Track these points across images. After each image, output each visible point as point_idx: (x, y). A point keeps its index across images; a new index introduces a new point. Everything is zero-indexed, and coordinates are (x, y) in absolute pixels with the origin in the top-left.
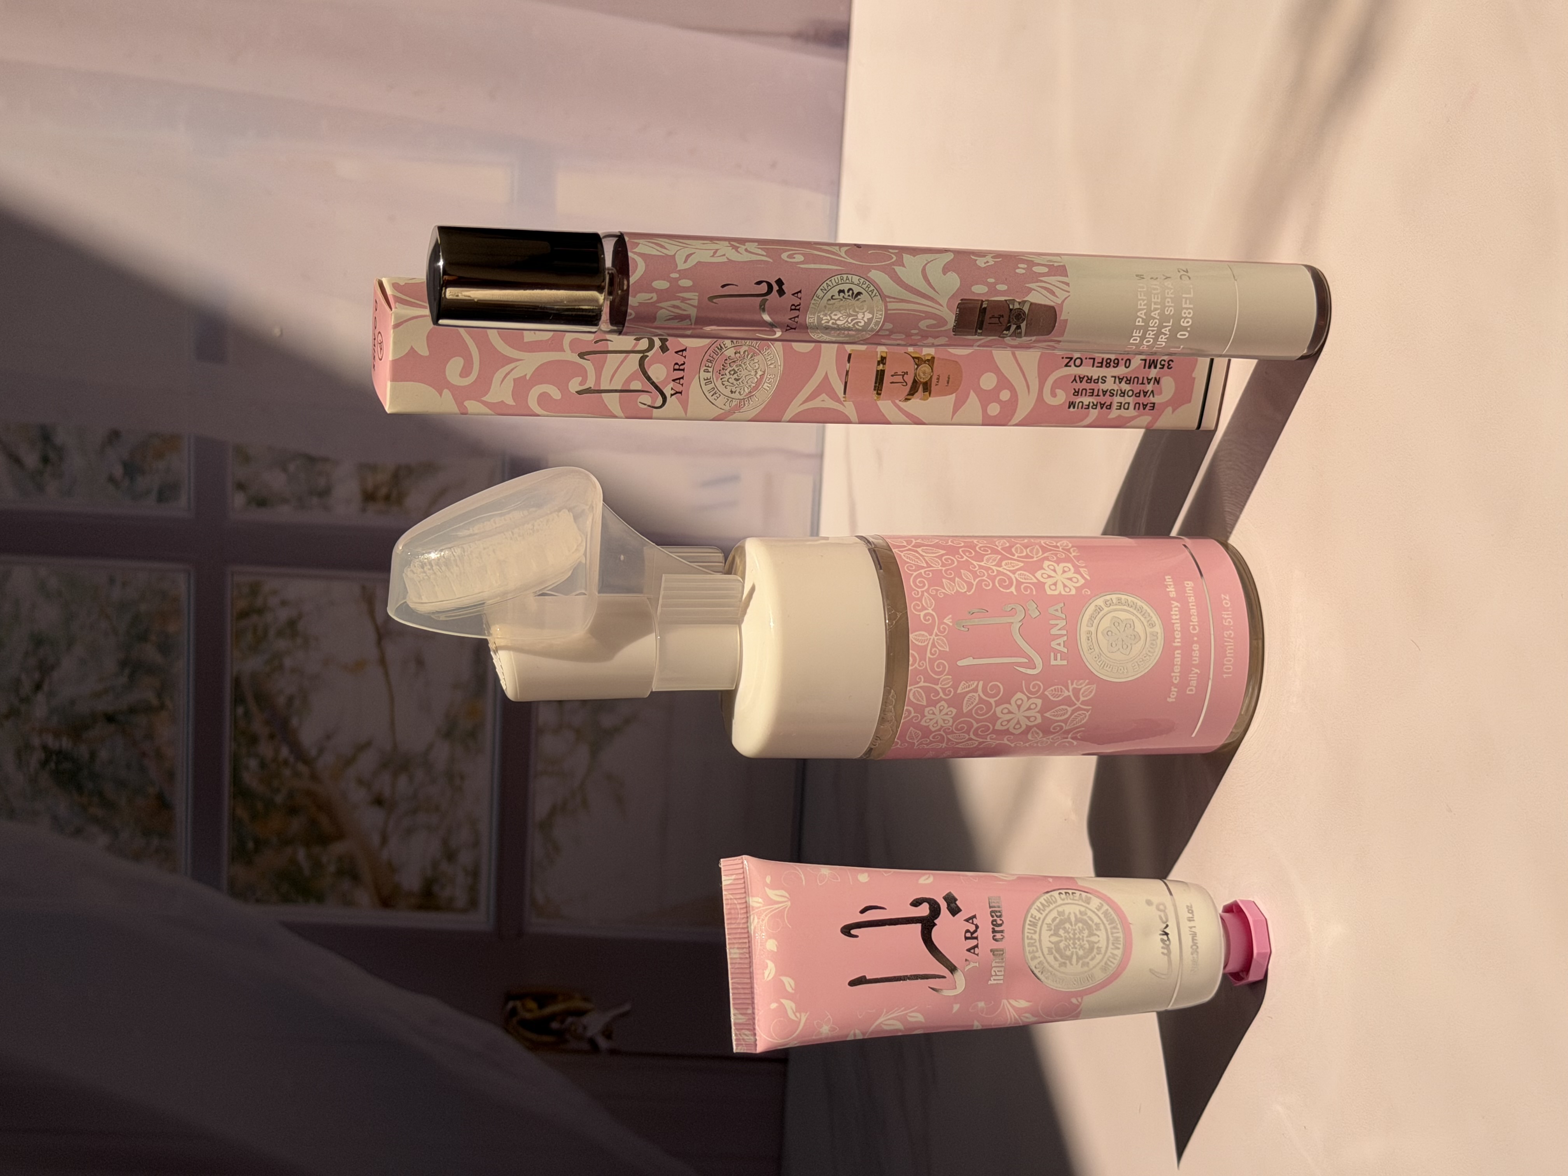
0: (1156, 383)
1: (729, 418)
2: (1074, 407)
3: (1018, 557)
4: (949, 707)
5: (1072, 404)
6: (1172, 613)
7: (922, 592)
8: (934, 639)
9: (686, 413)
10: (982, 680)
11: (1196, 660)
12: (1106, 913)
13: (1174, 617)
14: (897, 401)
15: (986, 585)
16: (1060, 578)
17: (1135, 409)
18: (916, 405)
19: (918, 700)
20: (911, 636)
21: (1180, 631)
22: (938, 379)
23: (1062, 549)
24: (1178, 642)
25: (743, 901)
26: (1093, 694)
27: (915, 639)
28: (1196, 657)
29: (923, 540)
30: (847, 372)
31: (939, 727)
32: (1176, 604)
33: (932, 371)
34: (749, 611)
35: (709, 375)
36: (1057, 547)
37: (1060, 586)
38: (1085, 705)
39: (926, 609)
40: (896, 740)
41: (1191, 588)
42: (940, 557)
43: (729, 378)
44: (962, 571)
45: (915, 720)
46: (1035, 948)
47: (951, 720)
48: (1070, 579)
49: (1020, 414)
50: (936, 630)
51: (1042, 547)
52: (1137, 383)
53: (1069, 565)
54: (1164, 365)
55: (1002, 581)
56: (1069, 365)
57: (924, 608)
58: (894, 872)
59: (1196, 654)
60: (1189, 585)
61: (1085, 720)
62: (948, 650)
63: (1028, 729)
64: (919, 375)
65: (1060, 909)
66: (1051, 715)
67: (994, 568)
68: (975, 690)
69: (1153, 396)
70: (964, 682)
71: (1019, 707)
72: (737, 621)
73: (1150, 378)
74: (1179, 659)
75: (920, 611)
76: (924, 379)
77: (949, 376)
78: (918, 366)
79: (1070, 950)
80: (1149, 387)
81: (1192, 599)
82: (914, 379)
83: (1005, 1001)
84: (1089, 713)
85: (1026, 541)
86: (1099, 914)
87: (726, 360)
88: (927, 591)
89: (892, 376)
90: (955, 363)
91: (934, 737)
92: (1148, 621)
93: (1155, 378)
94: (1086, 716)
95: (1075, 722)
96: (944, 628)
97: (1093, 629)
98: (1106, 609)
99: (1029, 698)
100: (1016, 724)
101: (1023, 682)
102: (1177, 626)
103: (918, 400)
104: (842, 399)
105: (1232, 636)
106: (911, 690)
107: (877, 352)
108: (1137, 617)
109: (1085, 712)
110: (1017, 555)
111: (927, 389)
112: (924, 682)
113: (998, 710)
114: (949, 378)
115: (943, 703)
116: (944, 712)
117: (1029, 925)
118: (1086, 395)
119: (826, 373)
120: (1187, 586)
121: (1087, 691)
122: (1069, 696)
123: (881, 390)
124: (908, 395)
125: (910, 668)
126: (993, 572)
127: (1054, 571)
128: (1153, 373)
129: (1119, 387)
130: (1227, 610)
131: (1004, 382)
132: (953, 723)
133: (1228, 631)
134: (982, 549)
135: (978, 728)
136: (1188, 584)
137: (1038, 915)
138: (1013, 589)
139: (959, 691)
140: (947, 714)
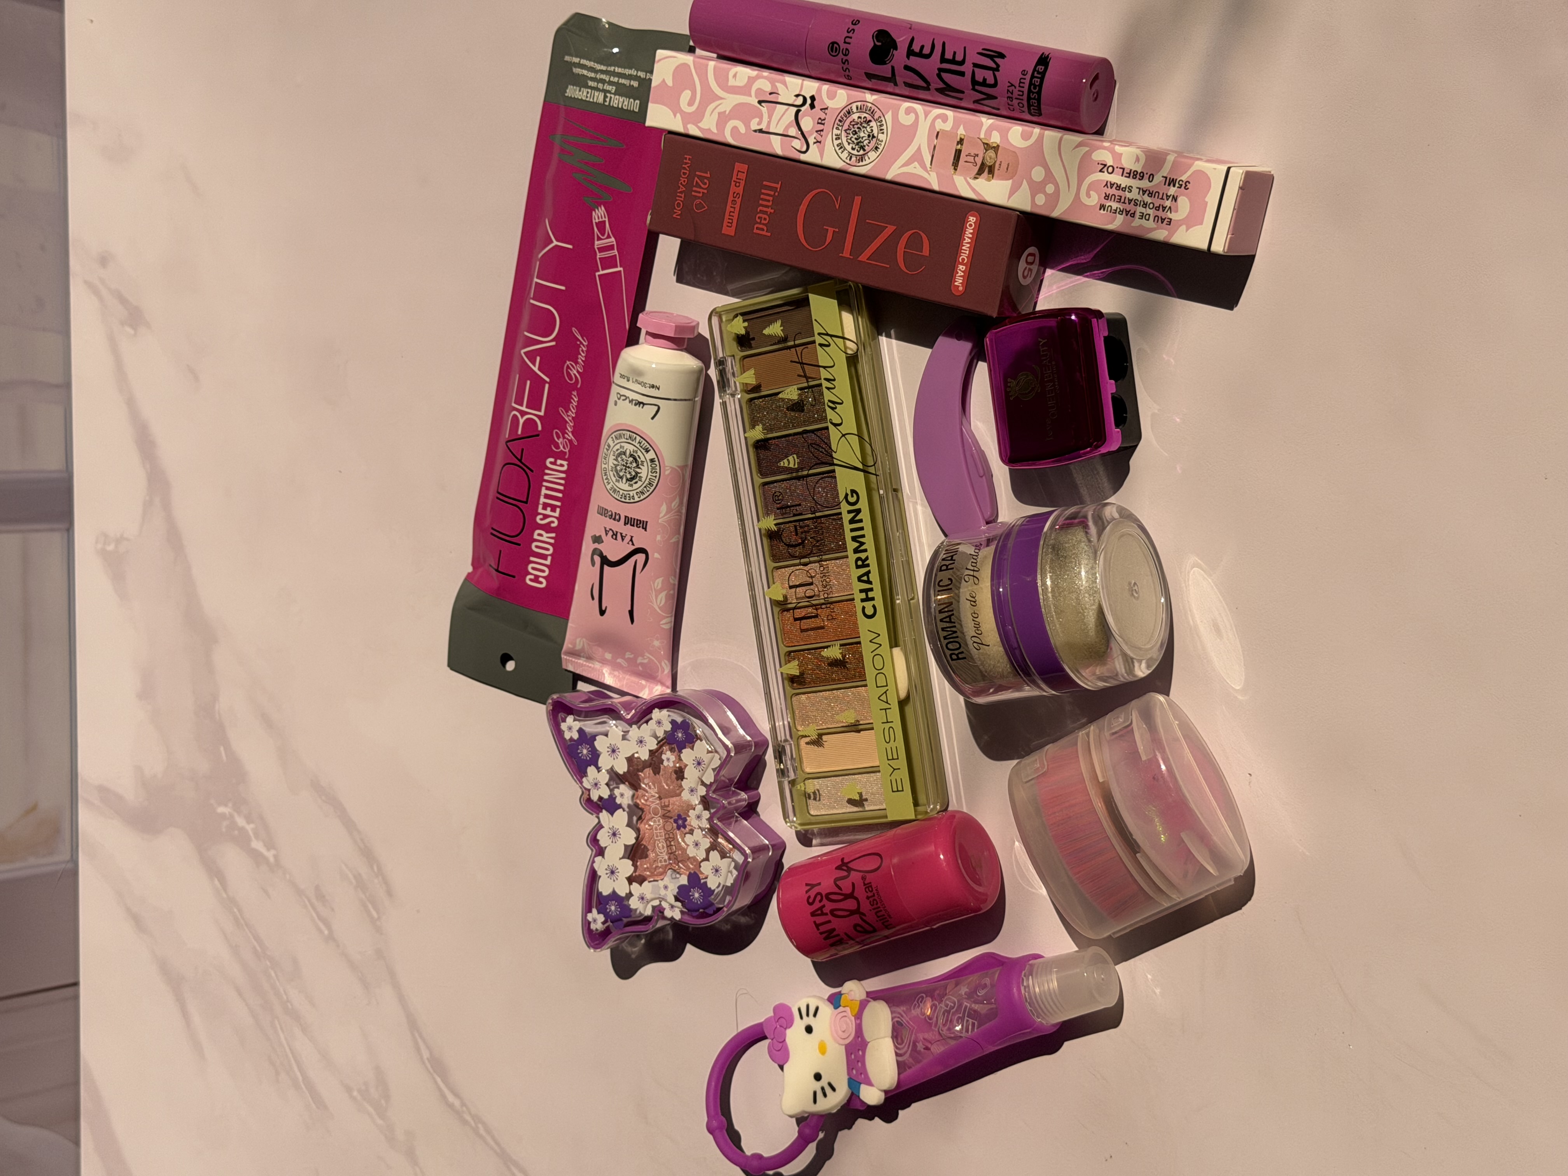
0: (1174, 200)
2: (1104, 210)
5: (1102, 207)
14: (968, 179)
17: (1154, 221)
22: (1000, 165)
30: (935, 147)
33: (996, 157)
35: (838, 132)
43: (852, 137)
49: (1061, 208)
52: (1158, 198)
54: (1181, 185)
56: (1103, 170)
64: (986, 160)
69: (1171, 213)
73: (1169, 194)
76: (990, 163)
78: (986, 150)
80: (1168, 203)
82: (982, 162)
87: (852, 122)
89: (967, 156)
90: (1013, 153)
93: (1173, 196)
103: (984, 180)
104: (929, 169)
107: (958, 134)
111: (991, 172)
114: (1008, 165)
118: (1114, 201)
119: (920, 145)
123: (957, 167)
124: (977, 174)
129: (1142, 198)
131: (1049, 177)
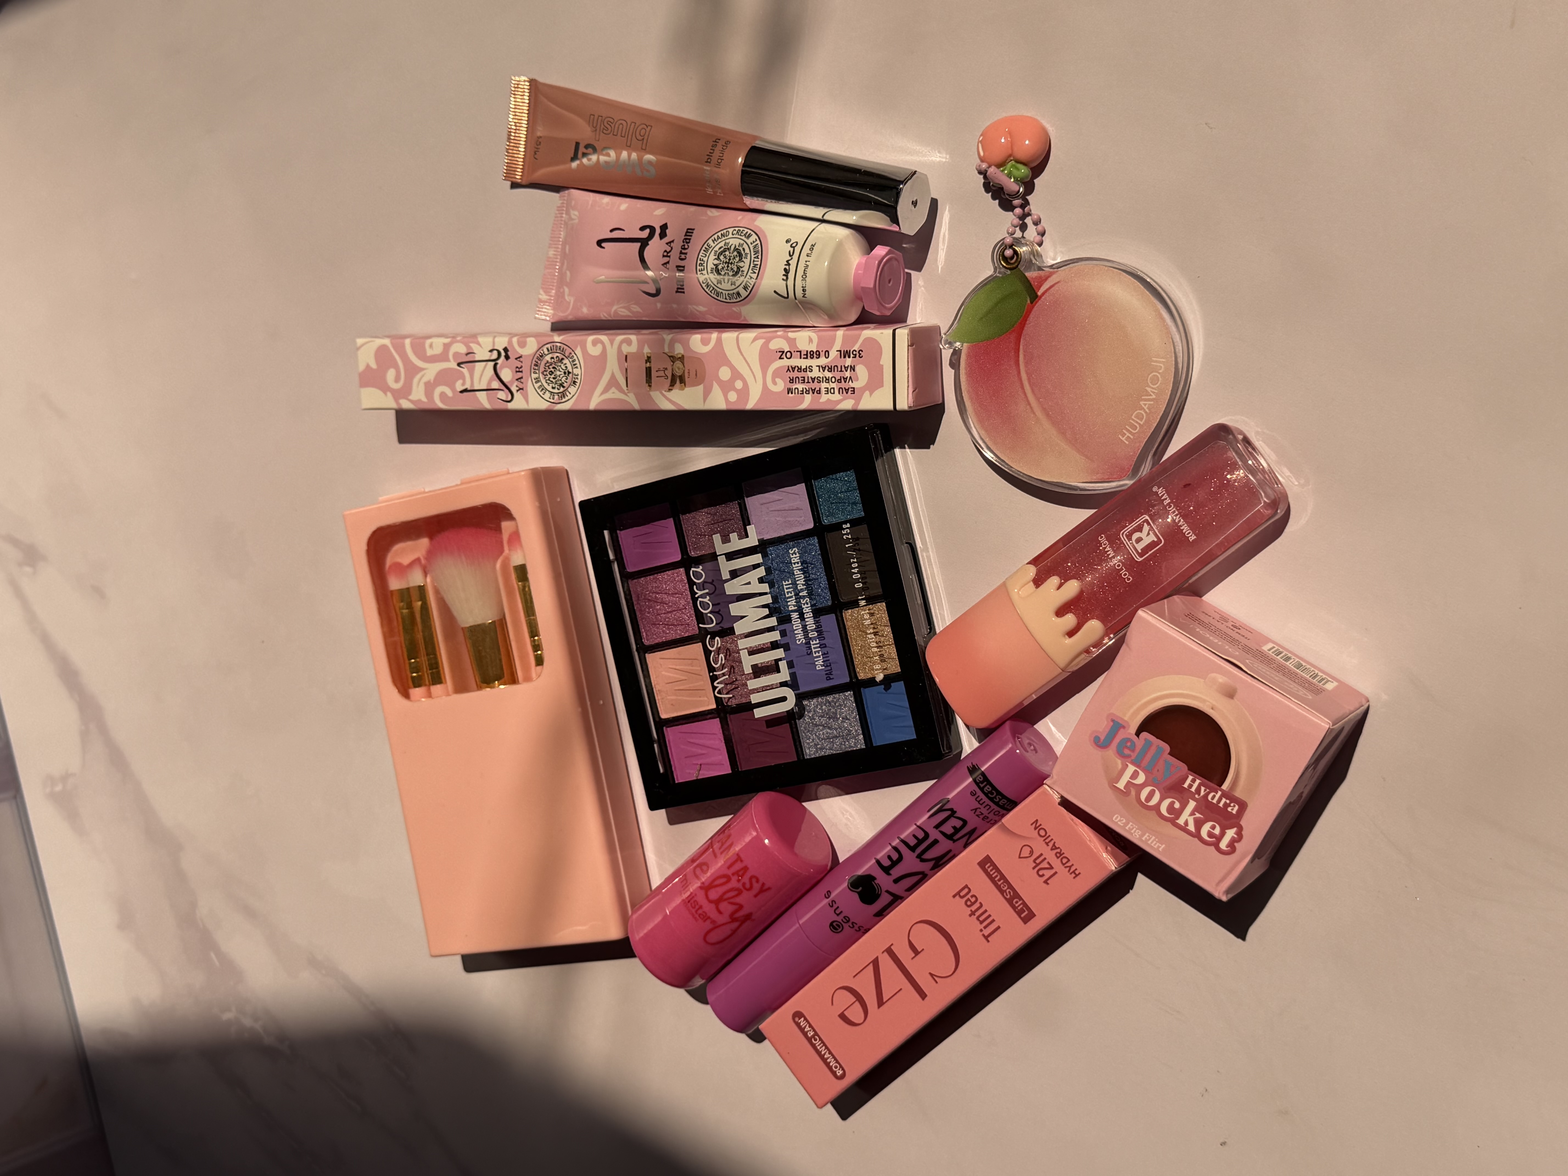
0: (852, 371)
2: (792, 393)
5: (789, 391)
14: (663, 392)
17: (839, 393)
22: (689, 373)
30: (626, 369)
33: (684, 367)
35: (537, 376)
43: (550, 378)
49: (753, 400)
52: (837, 371)
54: (856, 355)
56: (782, 357)
64: (675, 371)
69: (852, 382)
73: (846, 366)
76: (679, 373)
78: (673, 362)
80: (848, 374)
82: (673, 374)
87: (545, 363)
89: (657, 371)
90: (698, 359)
93: (851, 366)
104: (626, 391)
107: (644, 353)
111: (683, 381)
114: (696, 372)
118: (799, 382)
119: (613, 370)
123: (651, 383)
124: (670, 386)
128: (848, 362)
129: (824, 375)
131: (736, 375)
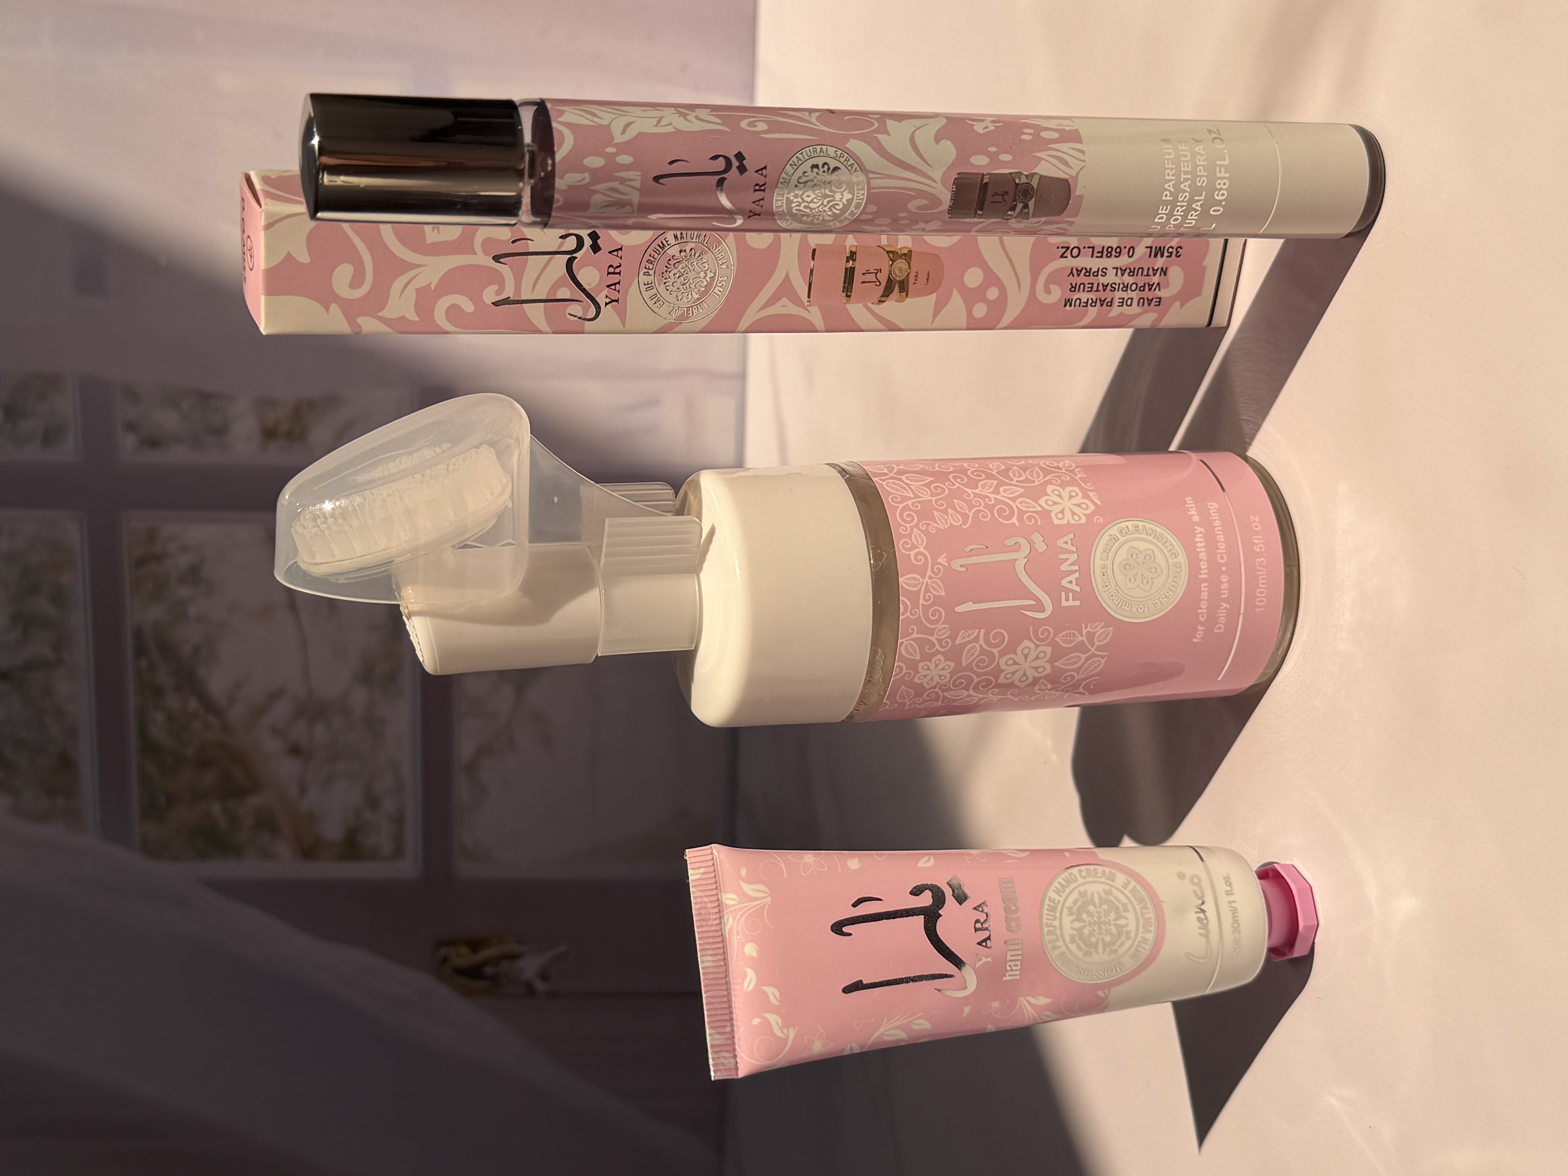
0: (1162, 274)
1: (673, 330)
2: (1070, 306)
3: (1017, 481)
4: (945, 661)
5: (1067, 302)
6: (1196, 540)
7: (911, 528)
8: (927, 582)
9: (624, 324)
10: (983, 628)
11: (1224, 594)
12: (1134, 891)
13: (1199, 545)
14: (870, 305)
15: (983, 516)
16: (1067, 504)
17: (1138, 305)
18: (892, 308)
19: (911, 654)
20: (900, 580)
21: (1206, 561)
22: (916, 276)
23: (1066, 470)
24: (1205, 574)
25: (715, 898)
26: (1109, 637)
27: (904, 582)
28: (1225, 590)
29: (905, 466)
30: (812, 271)
31: (934, 684)
32: (1200, 529)
33: (910, 268)
34: (708, 557)
35: (650, 279)
36: (1059, 468)
37: (1068, 514)
38: (1099, 651)
39: (918, 547)
40: (884, 701)
41: (1215, 511)
42: (928, 485)
43: (674, 282)
44: (955, 501)
45: (908, 677)
46: (1054, 937)
47: (948, 676)
48: (1079, 505)
49: (1010, 315)
50: (929, 572)
51: (1041, 468)
52: (1142, 275)
53: (1076, 489)
54: (1172, 253)
55: (1000, 511)
56: (1065, 255)
57: (914, 547)
58: (888, 854)
59: (1225, 586)
60: (1213, 506)
61: (1100, 668)
62: (943, 594)
63: (1036, 681)
64: (895, 273)
65: (1082, 889)
66: (1062, 664)
67: (991, 496)
68: (976, 640)
69: (1159, 290)
70: (962, 631)
71: (1026, 656)
72: (694, 568)
73: (1156, 268)
74: (1206, 593)
75: (910, 550)
76: (900, 276)
77: (929, 272)
78: (893, 261)
79: (1095, 936)
80: (1155, 279)
81: (1217, 523)
82: (889, 277)
83: (1022, 999)
84: (1105, 659)
85: (1023, 462)
86: (1126, 892)
87: (670, 260)
88: (917, 526)
89: (864, 274)
90: (935, 257)
91: (927, 696)
92: (1170, 551)
93: (1162, 269)
94: (1100, 664)
95: (1088, 671)
96: (938, 569)
97: (1108, 563)
98: (1122, 539)
99: (1037, 646)
100: (1022, 676)
101: (1031, 628)
102: (1203, 555)
103: (893, 302)
104: (806, 304)
105: (1264, 564)
106: (902, 643)
107: (846, 246)
108: (1157, 546)
109: (1100, 659)
110: (1015, 479)
111: (904, 288)
112: (917, 633)
113: (1003, 661)
114: (928, 275)
115: (940, 656)
116: (939, 667)
117: (1047, 910)
118: (1084, 291)
119: (787, 272)
120: (1210, 507)
121: (1102, 633)
122: (1083, 641)
123: (851, 292)
124: (882, 296)
125: (901, 617)
126: (991, 501)
127: (1060, 496)
128: (1160, 262)
129: (1122, 280)
130: (1257, 533)
132: (951, 678)
133: (1259, 558)
134: (975, 474)
135: (979, 683)
136: (1211, 506)
137: (1057, 897)
138: (1014, 520)
139: (957, 642)
140: (943, 669)
